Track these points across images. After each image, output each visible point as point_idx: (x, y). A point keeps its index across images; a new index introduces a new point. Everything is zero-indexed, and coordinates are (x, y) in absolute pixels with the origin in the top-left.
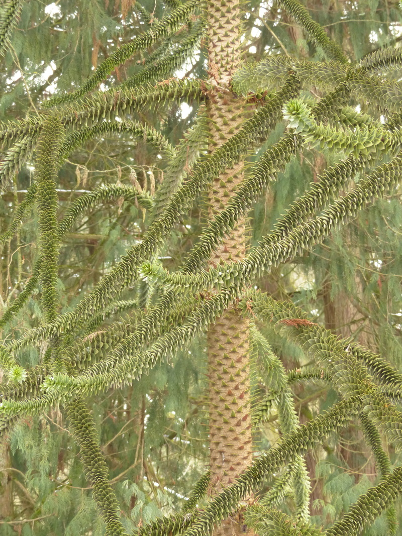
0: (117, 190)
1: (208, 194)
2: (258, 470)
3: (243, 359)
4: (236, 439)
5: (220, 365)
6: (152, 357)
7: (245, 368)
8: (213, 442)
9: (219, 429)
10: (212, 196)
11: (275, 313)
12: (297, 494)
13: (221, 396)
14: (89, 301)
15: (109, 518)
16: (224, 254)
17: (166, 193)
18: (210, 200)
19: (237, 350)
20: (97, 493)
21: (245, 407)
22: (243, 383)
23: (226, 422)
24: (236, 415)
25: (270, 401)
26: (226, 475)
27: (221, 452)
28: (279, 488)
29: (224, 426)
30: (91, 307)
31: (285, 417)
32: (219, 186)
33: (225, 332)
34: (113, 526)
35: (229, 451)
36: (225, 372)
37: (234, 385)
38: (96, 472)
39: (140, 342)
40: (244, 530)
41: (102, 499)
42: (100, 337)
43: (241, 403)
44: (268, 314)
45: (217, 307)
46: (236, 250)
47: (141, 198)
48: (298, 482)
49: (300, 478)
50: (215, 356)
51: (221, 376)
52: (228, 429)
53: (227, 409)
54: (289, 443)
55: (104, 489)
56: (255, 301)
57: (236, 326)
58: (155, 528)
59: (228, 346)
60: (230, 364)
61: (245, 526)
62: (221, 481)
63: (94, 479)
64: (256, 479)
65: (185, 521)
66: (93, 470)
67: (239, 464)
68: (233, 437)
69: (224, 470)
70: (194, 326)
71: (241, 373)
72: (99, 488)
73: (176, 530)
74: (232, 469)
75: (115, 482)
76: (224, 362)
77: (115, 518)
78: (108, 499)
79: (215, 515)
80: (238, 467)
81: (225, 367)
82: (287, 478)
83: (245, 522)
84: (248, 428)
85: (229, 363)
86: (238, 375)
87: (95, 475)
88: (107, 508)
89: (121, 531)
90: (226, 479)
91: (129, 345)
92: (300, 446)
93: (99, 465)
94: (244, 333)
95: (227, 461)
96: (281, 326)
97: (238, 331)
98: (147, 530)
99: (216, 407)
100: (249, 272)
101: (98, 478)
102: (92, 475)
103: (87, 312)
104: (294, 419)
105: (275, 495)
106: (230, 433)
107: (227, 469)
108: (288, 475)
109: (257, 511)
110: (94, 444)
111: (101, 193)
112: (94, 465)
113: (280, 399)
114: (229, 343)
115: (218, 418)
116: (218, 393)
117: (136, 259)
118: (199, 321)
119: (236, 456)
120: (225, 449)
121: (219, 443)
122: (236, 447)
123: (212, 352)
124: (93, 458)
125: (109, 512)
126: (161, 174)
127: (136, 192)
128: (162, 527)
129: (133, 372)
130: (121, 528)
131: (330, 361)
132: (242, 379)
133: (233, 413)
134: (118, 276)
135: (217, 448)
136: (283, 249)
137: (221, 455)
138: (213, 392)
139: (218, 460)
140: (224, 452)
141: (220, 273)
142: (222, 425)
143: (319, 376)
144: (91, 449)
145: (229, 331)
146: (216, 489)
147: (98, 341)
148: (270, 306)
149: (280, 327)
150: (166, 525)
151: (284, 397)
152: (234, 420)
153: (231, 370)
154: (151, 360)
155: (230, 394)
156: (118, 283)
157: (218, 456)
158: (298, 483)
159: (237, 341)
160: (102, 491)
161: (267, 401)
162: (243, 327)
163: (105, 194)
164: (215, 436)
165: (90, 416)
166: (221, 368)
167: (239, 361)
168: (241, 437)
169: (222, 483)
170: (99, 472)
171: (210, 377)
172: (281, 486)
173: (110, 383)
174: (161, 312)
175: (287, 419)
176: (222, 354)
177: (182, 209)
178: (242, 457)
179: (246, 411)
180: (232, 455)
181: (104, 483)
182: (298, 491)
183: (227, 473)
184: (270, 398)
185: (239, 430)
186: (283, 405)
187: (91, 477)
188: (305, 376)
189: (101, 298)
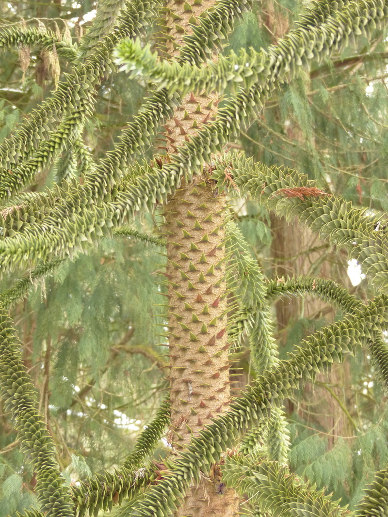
0: (28, 35)
1: (166, 23)
2: (264, 391)
3: (217, 253)
4: (208, 363)
5: (185, 259)
6: (118, 211)
7: (220, 264)
8: (175, 367)
9: (184, 350)
10: (172, 25)
11: (268, 181)
12: (271, 453)
13: (188, 302)
14: (11, 144)
15: (41, 465)
16: (190, 105)
17: (98, 37)
18: (169, 30)
19: (209, 239)
20: (23, 427)
21: (221, 319)
22: (217, 286)
23: (194, 340)
24: (207, 330)
25: (242, 322)
26: (194, 414)
27: (187, 382)
28: (250, 443)
29: (191, 345)
30: (14, 153)
31: (259, 345)
32: (182, 10)
33: (192, 213)
34: (47, 476)
35: (197, 380)
36: (193, 270)
37: (205, 287)
38: (20, 398)
39: (93, 198)
40: (221, 491)
41: (30, 436)
42: (19, 214)
43: (215, 313)
44: (257, 185)
45: (213, 141)
46: (206, 99)
47: (61, 46)
48: (274, 436)
49: (276, 430)
50: (177, 248)
51: (187, 275)
52: (197, 349)
53: (195, 321)
54: (307, 354)
55: (33, 422)
56: (237, 167)
57: (207, 205)
58: (95, 489)
59: (196, 234)
60: (199, 259)
61: (222, 485)
62: (187, 422)
63: (16, 408)
64: (261, 405)
65: (137, 478)
66: (16, 395)
67: (212, 399)
68: (204, 361)
69: (192, 407)
70: (179, 168)
71: (215, 272)
72: (25, 421)
73: (124, 491)
74: (202, 406)
75: (12, 449)
76: (191, 255)
77: (50, 463)
78: (39, 437)
79: (201, 456)
80: (212, 403)
81: (193, 263)
82: (260, 429)
83: (223, 479)
84: (224, 349)
85: (197, 257)
86: (210, 274)
87: (18, 403)
88: (38, 450)
89: (59, 482)
90: (195, 419)
91: (76, 201)
92: (321, 357)
93: (24, 388)
94: (218, 215)
95: (195, 395)
96: (278, 200)
97: (209, 213)
98: (84, 492)
99: (179, 319)
100: (279, 68)
101: (22, 406)
102: (14, 402)
103: (8, 159)
104: (273, 348)
105: (245, 452)
106: (199, 356)
107: (196, 405)
108: (263, 426)
109: (242, 462)
110: (16, 358)
111: (6, 38)
112: (16, 388)
113: (255, 319)
114: (198, 229)
115: (183, 334)
116: (182, 299)
117: (79, 86)
118: (187, 160)
119: (209, 387)
120: (192, 377)
121: (183, 370)
122: (208, 375)
123: (173, 241)
124: (15, 378)
125: (41, 456)
126: (79, 31)
127: (54, 38)
128: (105, 486)
129: (89, 234)
130: (59, 478)
131: (354, 243)
132: (215, 280)
133: (203, 327)
134: (54, 110)
135: (181, 376)
136: (329, 35)
137: (187, 386)
138: (176, 297)
139: (183, 394)
140: (191, 382)
141: (236, 67)
142: (188, 344)
143: (309, 287)
144: (12, 365)
145: (197, 212)
146: (180, 433)
147: (16, 219)
148: (260, 173)
149: (276, 201)
150: (110, 485)
151: (261, 317)
152: (206, 336)
153: (201, 267)
154: (115, 216)
155: (199, 301)
156: (54, 120)
157: (182, 387)
158: (273, 438)
159: (208, 226)
160: (29, 426)
161: (237, 322)
162: (216, 208)
163: (12, 39)
164: (179, 360)
165: (9, 320)
166: (187, 265)
167: (211, 254)
168: (215, 361)
169: (188, 425)
170: (25, 398)
171: (170, 278)
172: (253, 441)
173: (54, 249)
174: (122, 154)
175: (263, 348)
176: (188, 244)
177: (145, 18)
178: (217, 389)
179: (221, 325)
180: (203, 386)
181: (32, 414)
182: (273, 449)
183: (196, 411)
184: (242, 317)
185: (212, 351)
186: (259, 328)
187: (12, 405)
188: (290, 288)
189: (28, 141)
